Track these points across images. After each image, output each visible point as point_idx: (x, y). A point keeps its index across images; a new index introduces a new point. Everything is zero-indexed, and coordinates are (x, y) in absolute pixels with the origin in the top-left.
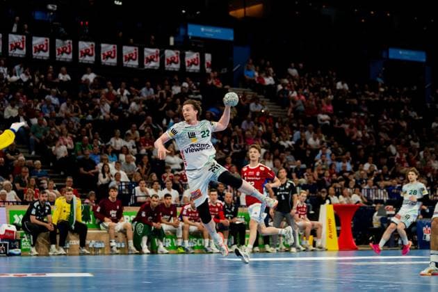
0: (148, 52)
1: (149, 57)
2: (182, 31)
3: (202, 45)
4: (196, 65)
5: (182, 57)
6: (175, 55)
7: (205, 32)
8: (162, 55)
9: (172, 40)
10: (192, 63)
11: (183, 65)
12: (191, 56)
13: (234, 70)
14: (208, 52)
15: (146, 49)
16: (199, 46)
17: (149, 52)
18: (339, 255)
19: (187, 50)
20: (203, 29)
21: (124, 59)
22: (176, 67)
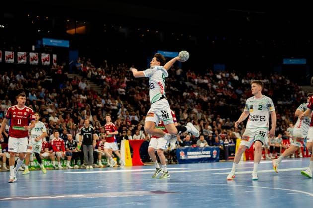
0: (19, 54)
1: (20, 57)
2: (39, 42)
3: (51, 50)
4: (48, 61)
5: (40, 57)
6: (36, 56)
7: (52, 42)
8: (28, 56)
9: (33, 48)
10: (46, 60)
11: (40, 61)
12: (45, 56)
13: (70, 64)
14: (55, 54)
15: (19, 53)
16: (49, 50)
17: (21, 54)
18: (132, 169)
19: (43, 53)
20: (51, 41)
21: (6, 58)
22: (36, 62)
